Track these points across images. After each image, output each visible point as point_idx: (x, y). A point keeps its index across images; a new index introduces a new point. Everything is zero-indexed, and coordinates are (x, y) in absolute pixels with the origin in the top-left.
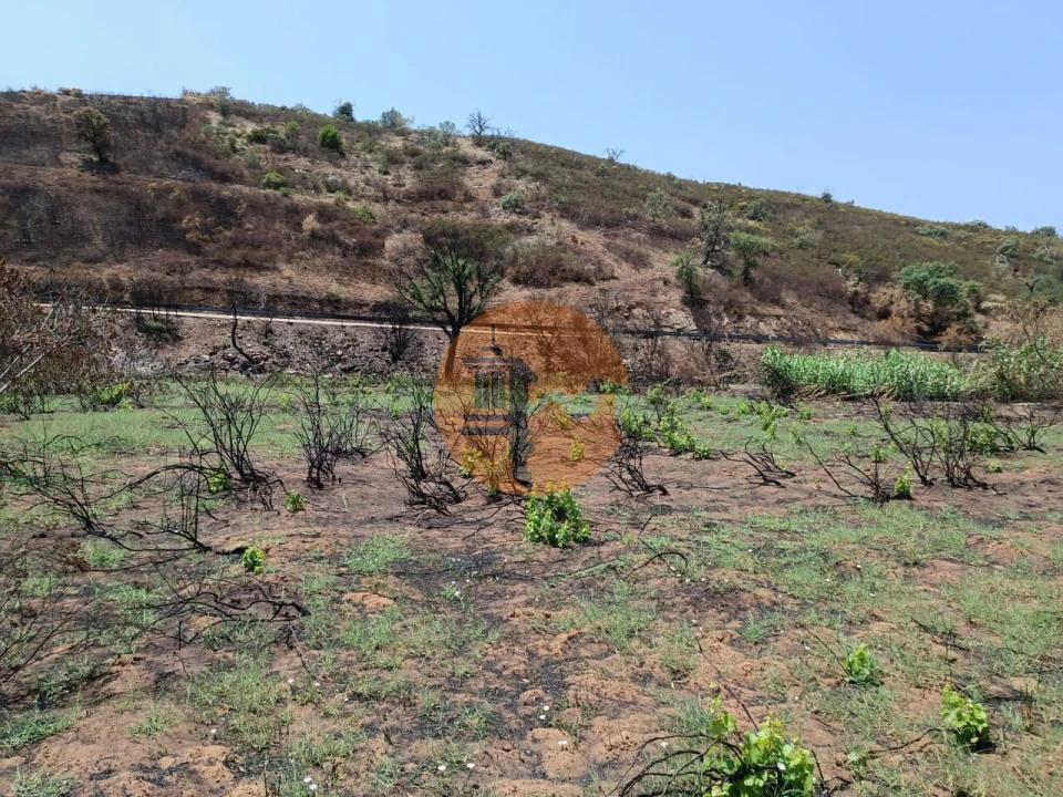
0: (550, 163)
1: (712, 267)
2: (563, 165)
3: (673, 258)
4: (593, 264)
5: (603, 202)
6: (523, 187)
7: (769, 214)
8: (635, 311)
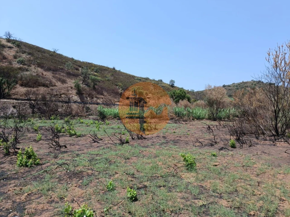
0: (34, 50)
1: (85, 84)
2: (39, 51)
3: (74, 81)
4: (49, 82)
5: (52, 64)
6: (24, 56)
7: (100, 71)
8: (62, 96)
